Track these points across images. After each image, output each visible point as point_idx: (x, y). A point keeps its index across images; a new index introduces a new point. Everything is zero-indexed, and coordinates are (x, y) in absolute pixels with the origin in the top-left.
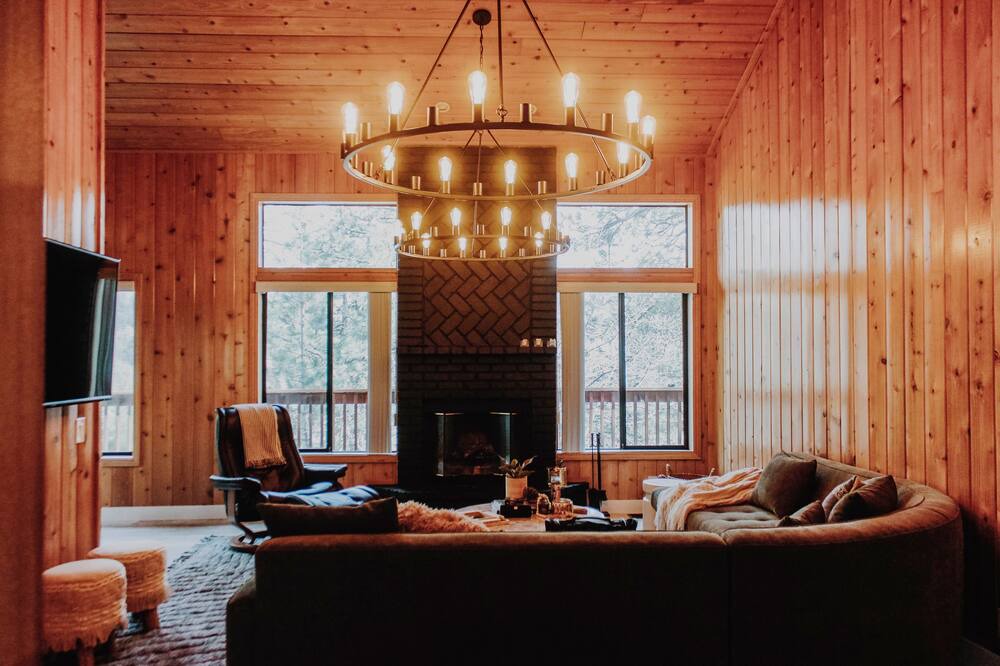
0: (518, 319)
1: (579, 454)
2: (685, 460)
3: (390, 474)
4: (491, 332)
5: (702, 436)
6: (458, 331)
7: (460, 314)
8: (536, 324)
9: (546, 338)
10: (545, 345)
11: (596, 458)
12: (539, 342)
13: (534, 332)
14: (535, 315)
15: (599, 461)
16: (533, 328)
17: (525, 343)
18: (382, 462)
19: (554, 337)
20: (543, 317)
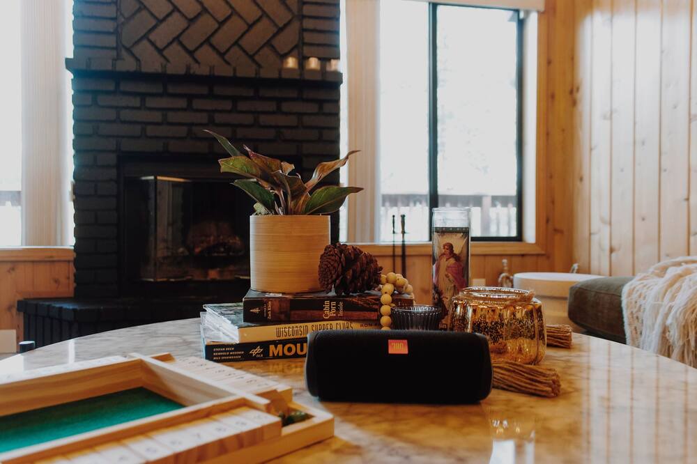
0: (281, 30)
1: (375, 246)
2: (523, 255)
3: (63, 280)
4: (236, 49)
5: (548, 221)
6: (181, 43)
7: (183, 15)
8: (308, 37)
9: (325, 60)
10: (323, 67)
11: (399, 252)
12: (313, 63)
13: (306, 50)
14: (308, 24)
15: (403, 256)
16: (304, 44)
17: (291, 63)
18: (47, 260)
19: (338, 58)
20: (319, 27)
